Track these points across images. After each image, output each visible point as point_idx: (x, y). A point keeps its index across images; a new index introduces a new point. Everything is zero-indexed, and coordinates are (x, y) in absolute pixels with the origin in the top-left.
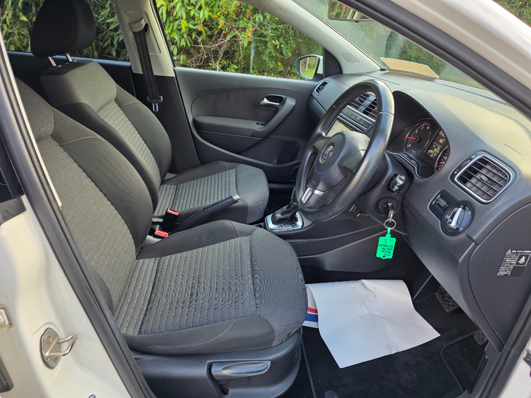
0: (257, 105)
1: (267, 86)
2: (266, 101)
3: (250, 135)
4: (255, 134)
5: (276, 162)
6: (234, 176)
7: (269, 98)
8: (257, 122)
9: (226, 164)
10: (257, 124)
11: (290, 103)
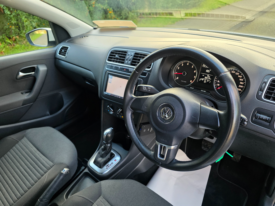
0: (16, 80)
1: (17, 63)
2: (21, 74)
3: (21, 104)
4: (25, 102)
5: (48, 113)
6: (31, 144)
7: (23, 71)
8: (21, 92)
9: (14, 137)
10: (22, 93)
11: (42, 69)
